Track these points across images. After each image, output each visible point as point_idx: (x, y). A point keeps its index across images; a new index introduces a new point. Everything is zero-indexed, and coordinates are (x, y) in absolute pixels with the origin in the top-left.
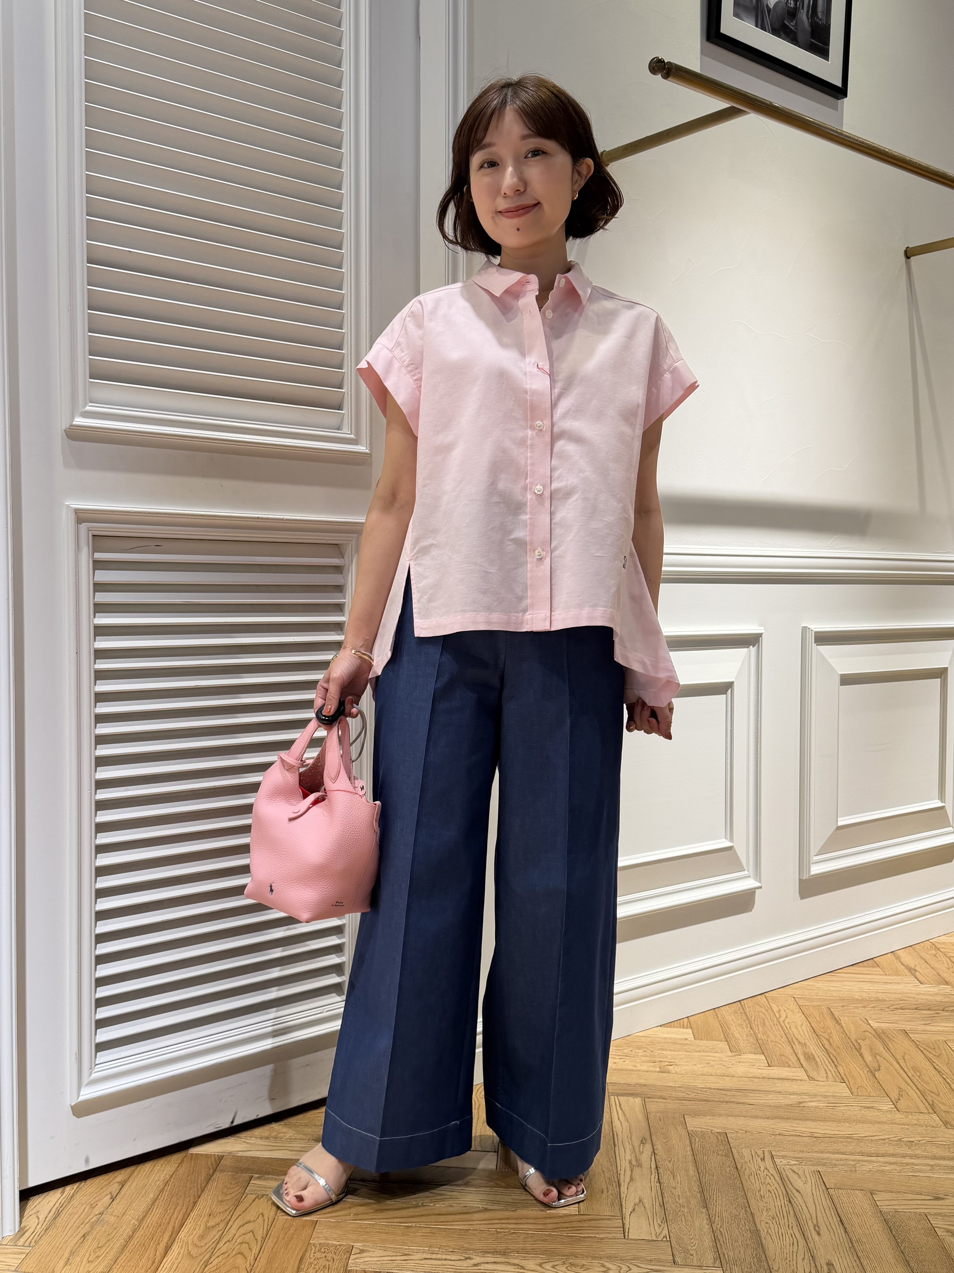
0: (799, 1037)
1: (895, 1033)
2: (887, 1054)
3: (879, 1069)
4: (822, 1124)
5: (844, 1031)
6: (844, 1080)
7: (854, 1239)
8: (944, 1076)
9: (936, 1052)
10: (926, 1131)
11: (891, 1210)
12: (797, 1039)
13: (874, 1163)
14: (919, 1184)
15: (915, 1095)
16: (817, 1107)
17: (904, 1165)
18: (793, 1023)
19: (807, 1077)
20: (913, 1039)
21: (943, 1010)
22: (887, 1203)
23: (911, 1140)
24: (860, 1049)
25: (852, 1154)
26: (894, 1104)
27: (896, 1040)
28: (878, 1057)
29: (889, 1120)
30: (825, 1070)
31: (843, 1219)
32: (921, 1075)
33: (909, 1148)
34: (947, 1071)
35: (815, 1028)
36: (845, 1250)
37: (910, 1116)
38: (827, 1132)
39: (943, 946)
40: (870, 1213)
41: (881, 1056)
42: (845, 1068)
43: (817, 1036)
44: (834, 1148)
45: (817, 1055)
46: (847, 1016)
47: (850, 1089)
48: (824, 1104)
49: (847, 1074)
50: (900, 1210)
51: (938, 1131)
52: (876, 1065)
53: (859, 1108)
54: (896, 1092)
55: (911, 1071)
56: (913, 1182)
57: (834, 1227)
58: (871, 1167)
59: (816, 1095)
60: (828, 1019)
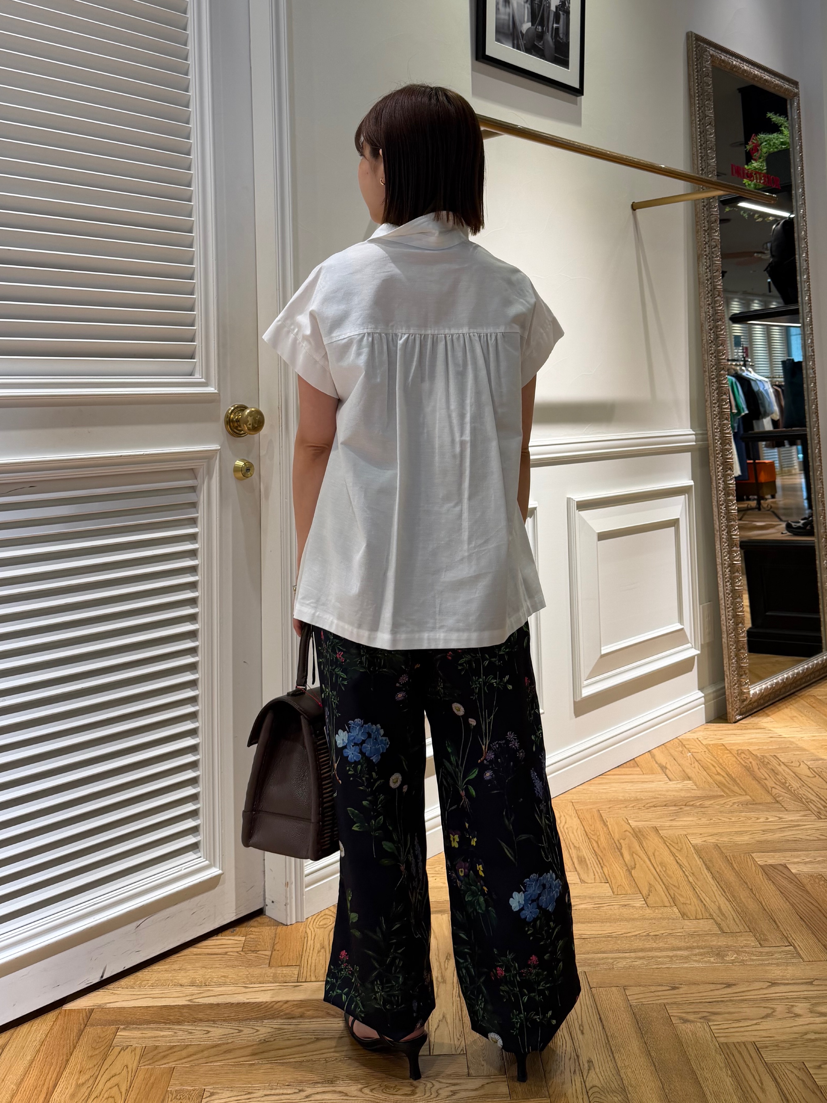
0: (574, 841)
1: (647, 829)
2: (641, 852)
3: (635, 867)
4: (589, 925)
5: (610, 832)
6: (607, 880)
7: (609, 1034)
8: (684, 869)
9: (678, 847)
10: (668, 924)
11: (639, 1003)
12: (573, 844)
13: (627, 960)
14: (661, 976)
15: (661, 889)
16: (586, 909)
17: (650, 958)
18: (570, 828)
19: (579, 880)
20: (662, 835)
21: (685, 805)
22: (636, 997)
23: (657, 933)
24: (621, 849)
25: (611, 952)
26: (645, 900)
27: (649, 838)
28: (635, 856)
29: (641, 916)
30: (594, 872)
31: (602, 1016)
32: (666, 869)
33: (655, 942)
34: (687, 864)
35: (586, 830)
36: (602, 1046)
37: (657, 911)
38: (593, 932)
39: (688, 743)
40: (623, 1009)
41: (636, 854)
42: (609, 868)
43: (589, 839)
44: (597, 947)
45: (588, 857)
46: (613, 818)
47: (612, 889)
48: (592, 906)
49: (610, 874)
50: (647, 1003)
51: (677, 923)
52: (633, 863)
53: (618, 906)
54: (647, 888)
55: (660, 867)
56: (656, 974)
57: (594, 1025)
58: (625, 963)
59: (585, 897)
60: (598, 821)
